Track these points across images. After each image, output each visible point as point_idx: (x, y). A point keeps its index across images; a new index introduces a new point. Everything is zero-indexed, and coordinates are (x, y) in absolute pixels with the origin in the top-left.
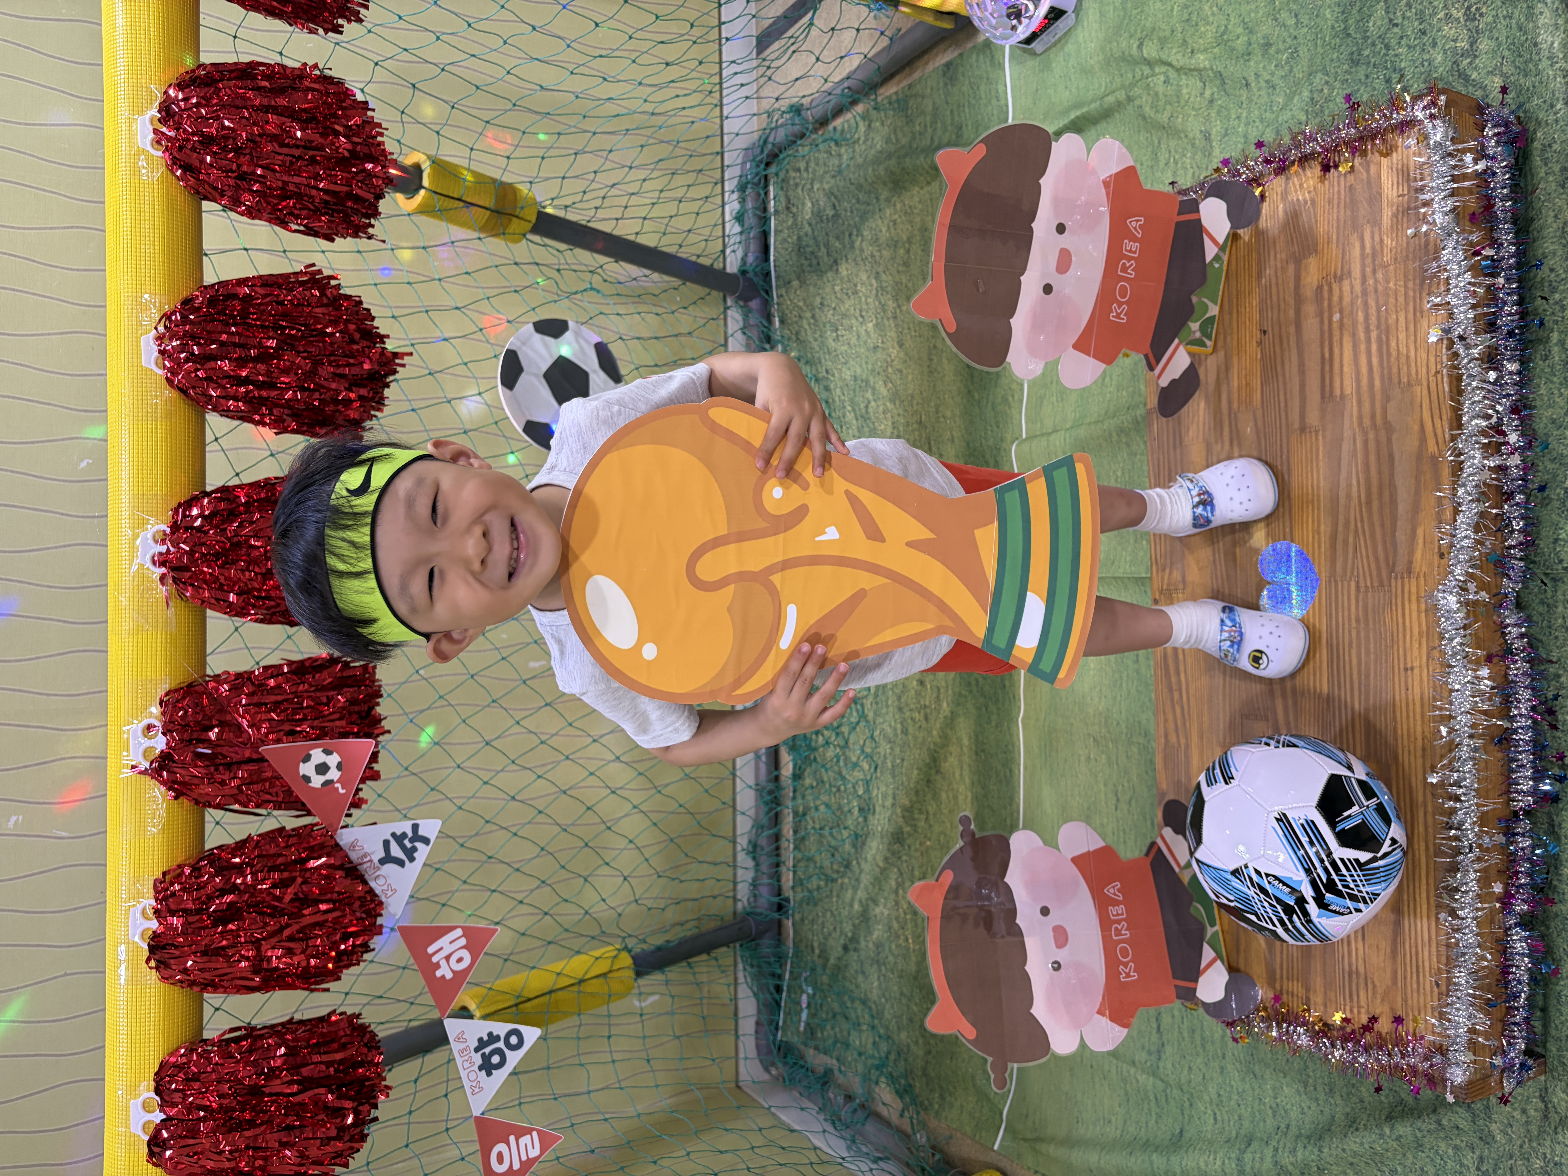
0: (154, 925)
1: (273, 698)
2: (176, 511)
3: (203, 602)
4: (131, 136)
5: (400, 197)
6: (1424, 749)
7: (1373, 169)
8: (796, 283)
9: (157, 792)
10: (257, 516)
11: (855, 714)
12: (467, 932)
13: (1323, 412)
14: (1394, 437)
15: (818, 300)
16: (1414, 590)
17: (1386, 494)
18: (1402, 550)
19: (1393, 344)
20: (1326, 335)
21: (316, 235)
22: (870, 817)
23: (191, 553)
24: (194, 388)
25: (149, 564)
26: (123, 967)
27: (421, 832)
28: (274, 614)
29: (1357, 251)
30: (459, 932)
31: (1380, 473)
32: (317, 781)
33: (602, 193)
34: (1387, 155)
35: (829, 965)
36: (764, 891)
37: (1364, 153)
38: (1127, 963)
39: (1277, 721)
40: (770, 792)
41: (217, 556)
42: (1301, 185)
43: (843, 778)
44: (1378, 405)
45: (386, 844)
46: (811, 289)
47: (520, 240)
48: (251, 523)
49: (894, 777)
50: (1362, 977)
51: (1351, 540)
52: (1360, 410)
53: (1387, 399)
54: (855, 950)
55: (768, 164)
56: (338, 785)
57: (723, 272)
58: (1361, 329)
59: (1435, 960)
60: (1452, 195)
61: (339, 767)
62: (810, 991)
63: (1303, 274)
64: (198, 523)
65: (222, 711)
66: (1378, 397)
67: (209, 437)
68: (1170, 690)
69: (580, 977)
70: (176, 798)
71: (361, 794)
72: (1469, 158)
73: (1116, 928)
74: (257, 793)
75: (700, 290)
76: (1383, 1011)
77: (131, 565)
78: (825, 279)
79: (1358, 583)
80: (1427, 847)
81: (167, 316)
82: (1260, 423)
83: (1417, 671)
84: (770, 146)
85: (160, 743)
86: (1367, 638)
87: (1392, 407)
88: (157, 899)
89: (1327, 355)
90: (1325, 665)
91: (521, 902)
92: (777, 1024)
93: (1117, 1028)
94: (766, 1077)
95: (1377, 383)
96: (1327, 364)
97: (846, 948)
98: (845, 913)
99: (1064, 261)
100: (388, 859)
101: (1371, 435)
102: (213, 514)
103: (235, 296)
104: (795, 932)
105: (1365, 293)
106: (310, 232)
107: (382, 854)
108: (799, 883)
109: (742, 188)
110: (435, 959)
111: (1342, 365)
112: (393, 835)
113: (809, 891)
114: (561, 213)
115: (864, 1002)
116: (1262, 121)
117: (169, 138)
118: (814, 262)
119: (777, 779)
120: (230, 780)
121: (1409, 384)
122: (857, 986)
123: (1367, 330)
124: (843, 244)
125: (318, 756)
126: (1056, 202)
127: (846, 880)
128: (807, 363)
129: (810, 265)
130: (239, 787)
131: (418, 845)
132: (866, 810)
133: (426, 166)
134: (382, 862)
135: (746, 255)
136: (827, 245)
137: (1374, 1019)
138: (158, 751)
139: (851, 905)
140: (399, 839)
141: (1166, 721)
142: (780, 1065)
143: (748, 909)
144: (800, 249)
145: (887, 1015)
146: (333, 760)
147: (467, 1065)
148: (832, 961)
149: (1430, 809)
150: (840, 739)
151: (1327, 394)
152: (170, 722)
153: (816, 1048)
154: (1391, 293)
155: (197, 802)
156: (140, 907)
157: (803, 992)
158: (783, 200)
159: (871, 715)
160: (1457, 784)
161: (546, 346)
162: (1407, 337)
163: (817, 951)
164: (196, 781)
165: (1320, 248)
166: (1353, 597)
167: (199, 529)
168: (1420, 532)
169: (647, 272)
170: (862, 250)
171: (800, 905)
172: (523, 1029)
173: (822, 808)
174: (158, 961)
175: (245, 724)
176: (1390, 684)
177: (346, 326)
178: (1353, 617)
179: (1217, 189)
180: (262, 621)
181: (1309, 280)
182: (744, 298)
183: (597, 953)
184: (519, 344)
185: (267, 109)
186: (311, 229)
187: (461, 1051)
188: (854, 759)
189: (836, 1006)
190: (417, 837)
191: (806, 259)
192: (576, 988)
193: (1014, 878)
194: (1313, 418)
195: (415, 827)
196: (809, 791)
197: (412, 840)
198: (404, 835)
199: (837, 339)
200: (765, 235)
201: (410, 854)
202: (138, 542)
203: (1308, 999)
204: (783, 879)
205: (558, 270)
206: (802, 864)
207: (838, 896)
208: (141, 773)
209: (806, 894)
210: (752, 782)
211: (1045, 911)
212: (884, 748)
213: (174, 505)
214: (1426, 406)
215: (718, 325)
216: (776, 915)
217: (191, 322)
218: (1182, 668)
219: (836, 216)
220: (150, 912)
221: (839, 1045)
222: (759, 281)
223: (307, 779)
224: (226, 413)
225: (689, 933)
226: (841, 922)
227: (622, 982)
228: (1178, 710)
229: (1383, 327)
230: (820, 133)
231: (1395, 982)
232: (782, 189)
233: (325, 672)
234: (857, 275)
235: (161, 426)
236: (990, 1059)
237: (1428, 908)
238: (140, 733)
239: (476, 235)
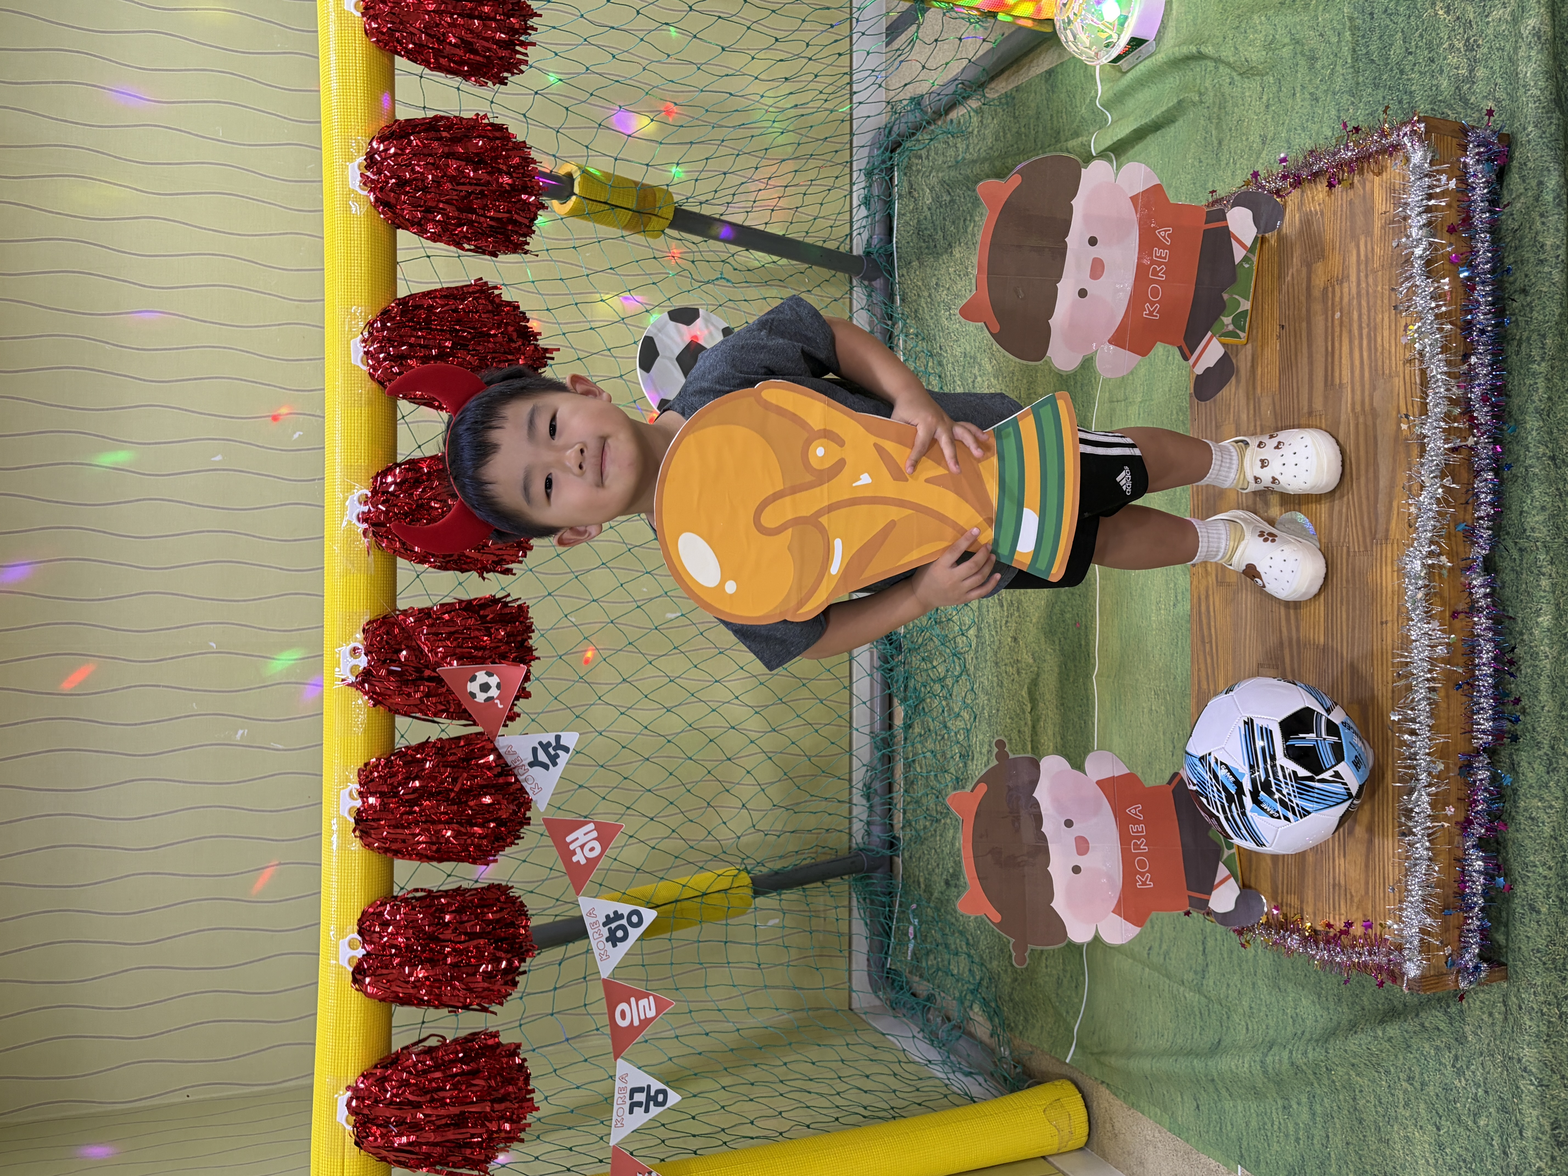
0: (358, 803)
1: (448, 629)
2: (375, 479)
3: (395, 551)
4: (344, 182)
5: (555, 204)
6: (1393, 692)
7: (1368, 186)
8: (915, 264)
9: (361, 700)
10: (436, 483)
11: (958, 668)
12: (599, 826)
13: (1326, 398)
14: (1378, 422)
15: (934, 280)
16: (1389, 555)
17: (1371, 470)
18: (1382, 520)
19: (1379, 340)
20: (1330, 330)
21: (484, 253)
22: (970, 763)
23: (386, 513)
24: (389, 380)
25: (355, 521)
26: (335, 836)
27: (562, 743)
28: (449, 561)
29: (1354, 258)
30: (591, 826)
31: (1367, 452)
32: (481, 697)
33: (732, 191)
34: (1379, 174)
35: (933, 898)
36: (876, 830)
37: (1361, 172)
38: (1144, 873)
39: (1285, 669)
40: (884, 740)
41: (406, 515)
42: (1313, 198)
43: (946, 727)
44: (1367, 393)
45: (535, 750)
46: (928, 270)
47: (659, 236)
48: (432, 489)
49: (990, 726)
50: (1343, 889)
51: (1344, 510)
52: (1353, 398)
53: (1374, 388)
54: (956, 886)
55: (893, 151)
56: (497, 701)
57: (849, 256)
58: (1355, 326)
59: (1397, 872)
60: (1425, 211)
61: (498, 686)
62: (916, 921)
63: (1313, 276)
64: (392, 489)
65: (409, 638)
66: (1367, 386)
67: (399, 416)
68: (1203, 642)
69: (703, 890)
70: (374, 706)
71: (516, 709)
72: (1444, 178)
73: (1135, 844)
74: (435, 704)
75: (826, 273)
76: (1357, 917)
77: (342, 521)
78: (941, 261)
79: (1348, 548)
80: (1393, 775)
81: (371, 324)
82: (1277, 407)
83: (1389, 624)
84: (894, 136)
85: (363, 662)
86: (1354, 596)
87: (1377, 395)
88: (360, 784)
89: (1330, 349)
90: (1322, 620)
91: (652, 819)
92: (886, 953)
93: (1130, 926)
94: (877, 1002)
95: (1367, 374)
96: (1330, 355)
97: (947, 883)
98: (947, 850)
99: (1097, 268)
100: (535, 763)
101: (1361, 420)
102: (403, 482)
103: (420, 307)
104: (904, 868)
105: (1359, 293)
106: (480, 250)
107: (532, 759)
108: (907, 823)
109: (869, 174)
110: (572, 847)
111: (1341, 358)
112: (540, 743)
113: (916, 831)
114: (696, 210)
115: (961, 933)
116: (1304, 129)
117: (372, 181)
118: (932, 244)
119: (891, 727)
120: (415, 692)
121: (1390, 376)
122: (957, 920)
123: (1360, 328)
124: (957, 228)
125: (482, 677)
126: (1087, 218)
127: (948, 821)
128: (923, 339)
129: (928, 248)
130: (421, 699)
131: (559, 752)
132: (966, 756)
133: (577, 175)
134: (531, 765)
135: (871, 237)
136: (943, 229)
137: (1349, 924)
138: (361, 669)
139: (953, 844)
140: (545, 747)
141: (1199, 670)
142: (889, 990)
143: (862, 846)
144: (919, 231)
145: (982, 946)
146: (494, 681)
147: (596, 936)
148: (936, 894)
149: (1396, 743)
150: (945, 692)
151: (1329, 382)
152: (372, 645)
153: (921, 976)
154: (1379, 295)
155: (390, 710)
156: (348, 790)
157: (910, 923)
158: (906, 184)
159: (972, 669)
160: (1413, 721)
161: (679, 331)
162: (1390, 335)
163: (923, 886)
164: (389, 692)
165: (1326, 254)
166: (1344, 561)
167: (392, 494)
168: (1395, 504)
169: (775, 258)
170: (973, 235)
171: (909, 844)
172: (643, 911)
173: (928, 754)
174: (361, 831)
175: (426, 650)
176: (1370, 636)
177: (506, 329)
178: (1344, 578)
179: (1240, 200)
180: (439, 568)
181: (1317, 282)
182: (868, 277)
183: (719, 872)
184: (655, 331)
185: (447, 156)
186: (480, 248)
187: (592, 924)
188: (957, 710)
189: (938, 936)
190: (559, 746)
191: (924, 241)
192: (699, 900)
193: (1042, 794)
194: (1318, 405)
195: (558, 738)
196: (918, 739)
197: (555, 749)
198: (549, 744)
199: (949, 318)
200: (890, 218)
201: (554, 759)
202: (347, 503)
203: (1302, 909)
204: (895, 822)
205: (693, 262)
206: (911, 807)
207: (941, 835)
208: (349, 685)
209: (913, 833)
210: (867, 730)
211: (1069, 823)
212: (983, 699)
213: (374, 474)
214: (1402, 395)
215: (844, 304)
216: (888, 853)
217: (388, 329)
218: (1212, 624)
219: (952, 201)
220: (355, 795)
221: (940, 973)
222: (882, 261)
223: (473, 695)
224: (413, 400)
225: (804, 862)
226: (943, 859)
227: (741, 898)
228: (1209, 660)
229: (1372, 325)
230: (940, 123)
231: (1367, 893)
232: (905, 174)
233: (489, 609)
234: (968, 258)
235: (365, 411)
236: (1012, 940)
237: (1393, 828)
238: (348, 654)
239: (619, 232)
